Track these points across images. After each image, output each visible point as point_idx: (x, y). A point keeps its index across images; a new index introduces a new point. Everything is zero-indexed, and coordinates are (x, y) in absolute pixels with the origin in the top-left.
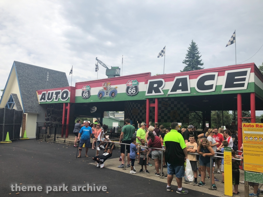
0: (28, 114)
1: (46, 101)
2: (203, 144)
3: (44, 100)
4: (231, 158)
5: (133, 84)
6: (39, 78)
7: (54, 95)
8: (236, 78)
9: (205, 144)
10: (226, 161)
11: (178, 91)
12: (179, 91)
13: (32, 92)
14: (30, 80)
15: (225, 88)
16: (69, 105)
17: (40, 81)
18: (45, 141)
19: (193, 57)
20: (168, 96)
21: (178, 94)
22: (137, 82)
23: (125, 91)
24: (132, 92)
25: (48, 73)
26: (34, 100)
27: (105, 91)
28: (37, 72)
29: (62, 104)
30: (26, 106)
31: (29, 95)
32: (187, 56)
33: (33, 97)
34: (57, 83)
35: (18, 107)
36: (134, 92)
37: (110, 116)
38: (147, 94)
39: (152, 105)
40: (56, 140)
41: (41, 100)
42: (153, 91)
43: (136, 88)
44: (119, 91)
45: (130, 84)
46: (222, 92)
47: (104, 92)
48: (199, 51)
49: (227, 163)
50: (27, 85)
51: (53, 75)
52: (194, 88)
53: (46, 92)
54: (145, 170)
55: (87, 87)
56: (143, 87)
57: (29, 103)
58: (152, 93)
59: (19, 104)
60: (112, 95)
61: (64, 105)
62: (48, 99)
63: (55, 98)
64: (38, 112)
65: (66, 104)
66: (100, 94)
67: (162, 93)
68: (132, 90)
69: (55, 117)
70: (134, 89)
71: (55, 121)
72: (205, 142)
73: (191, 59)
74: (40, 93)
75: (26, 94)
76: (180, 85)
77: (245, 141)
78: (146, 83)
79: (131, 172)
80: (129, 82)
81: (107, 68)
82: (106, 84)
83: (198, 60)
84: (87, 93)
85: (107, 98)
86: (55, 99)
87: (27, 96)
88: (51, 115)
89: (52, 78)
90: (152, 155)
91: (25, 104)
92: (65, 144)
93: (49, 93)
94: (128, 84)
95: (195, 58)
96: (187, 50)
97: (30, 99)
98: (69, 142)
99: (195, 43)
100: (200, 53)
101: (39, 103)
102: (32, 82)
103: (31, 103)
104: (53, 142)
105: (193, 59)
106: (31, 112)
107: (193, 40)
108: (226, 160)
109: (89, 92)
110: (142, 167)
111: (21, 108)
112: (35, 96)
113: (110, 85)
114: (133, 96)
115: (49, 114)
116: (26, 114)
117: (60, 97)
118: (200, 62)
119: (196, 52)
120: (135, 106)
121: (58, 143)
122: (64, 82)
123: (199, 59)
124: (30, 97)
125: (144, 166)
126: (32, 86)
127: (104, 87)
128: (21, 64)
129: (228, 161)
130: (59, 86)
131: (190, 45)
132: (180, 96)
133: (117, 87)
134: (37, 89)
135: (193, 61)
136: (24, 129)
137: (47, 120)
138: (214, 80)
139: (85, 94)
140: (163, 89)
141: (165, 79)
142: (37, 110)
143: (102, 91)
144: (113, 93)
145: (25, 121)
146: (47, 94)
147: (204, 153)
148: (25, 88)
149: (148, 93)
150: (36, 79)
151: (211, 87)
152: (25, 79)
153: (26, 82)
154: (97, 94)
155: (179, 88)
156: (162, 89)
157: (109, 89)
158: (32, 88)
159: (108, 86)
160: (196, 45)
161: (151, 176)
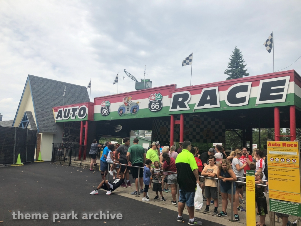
0: (43, 134)
1: (63, 119)
2: (222, 166)
3: (60, 118)
4: (254, 184)
5: (156, 98)
6: (56, 93)
7: (71, 112)
8: (272, 88)
9: (225, 166)
10: (249, 187)
11: (205, 105)
12: (207, 106)
13: (47, 109)
14: (46, 96)
15: (259, 101)
16: (86, 123)
17: (57, 97)
18: (61, 164)
19: (236, 66)
20: (194, 111)
21: (206, 109)
22: (160, 95)
23: (147, 107)
24: (155, 108)
25: (65, 88)
26: (50, 118)
27: (126, 107)
28: (53, 87)
29: (80, 122)
30: (40, 125)
31: (44, 113)
32: (229, 65)
33: (49, 115)
34: (77, 99)
35: (32, 126)
36: (157, 107)
37: (140, 136)
38: (171, 110)
39: (177, 122)
40: (72, 163)
41: (57, 118)
42: (178, 105)
43: (160, 102)
44: (141, 107)
45: (153, 98)
46: (256, 105)
47: (124, 108)
48: (243, 59)
49: (250, 189)
50: (42, 102)
51: (72, 90)
52: (224, 101)
53: (62, 109)
54: (161, 197)
55: (106, 102)
56: (167, 101)
57: (44, 121)
58: (176, 108)
59: (34, 123)
60: (133, 111)
61: (82, 123)
62: (65, 117)
63: (72, 115)
64: (53, 132)
65: (84, 122)
66: (121, 110)
67: (188, 108)
68: (155, 105)
69: (73, 137)
70: (157, 104)
71: (74, 141)
72: (225, 164)
73: (234, 68)
74: (56, 111)
75: (40, 111)
76: (208, 98)
77: (270, 163)
78: (170, 97)
79: (144, 199)
80: (152, 96)
81: (137, 81)
82: (126, 99)
83: (242, 70)
84: (106, 110)
85: (128, 115)
86: (72, 117)
87: (41, 114)
88: (69, 135)
89: (71, 93)
90: (168, 180)
91: (39, 122)
92: (81, 167)
93: (66, 110)
94: (150, 98)
95: (240, 67)
96: (230, 59)
97: (45, 117)
98: (85, 165)
99: (239, 50)
100: (245, 61)
101: (56, 122)
102: (48, 98)
103: (46, 121)
104: (68, 165)
105: (237, 69)
106: (46, 131)
107: (236, 47)
108: (249, 185)
109: (108, 108)
110: (157, 194)
111: (35, 127)
112: (51, 114)
113: (132, 99)
114: (156, 111)
115: (67, 134)
116: (40, 134)
117: (77, 114)
118: (245, 72)
119: (241, 60)
120: (163, 123)
121: (74, 166)
122: (84, 98)
123: (244, 69)
124: (46, 115)
125: (159, 192)
126: (48, 103)
127: (125, 102)
128: (35, 78)
129: (250, 188)
130: (78, 102)
131: (233, 52)
132: (208, 111)
133: (139, 102)
134: (53, 106)
135: (236, 71)
136: (39, 151)
137: (65, 140)
138: (247, 91)
139: (104, 111)
140: (189, 103)
141: (191, 91)
142: (53, 129)
143: (123, 106)
144: (135, 108)
145: (40, 142)
146: (63, 111)
147: (224, 177)
148: (40, 104)
149: (172, 108)
150: (52, 95)
151: (243, 100)
152: (40, 95)
153: (42, 98)
154: (117, 110)
155: (207, 102)
156: (187, 103)
157: (130, 104)
158: (48, 104)
159: (129, 101)
160: (240, 52)
161: (166, 204)
